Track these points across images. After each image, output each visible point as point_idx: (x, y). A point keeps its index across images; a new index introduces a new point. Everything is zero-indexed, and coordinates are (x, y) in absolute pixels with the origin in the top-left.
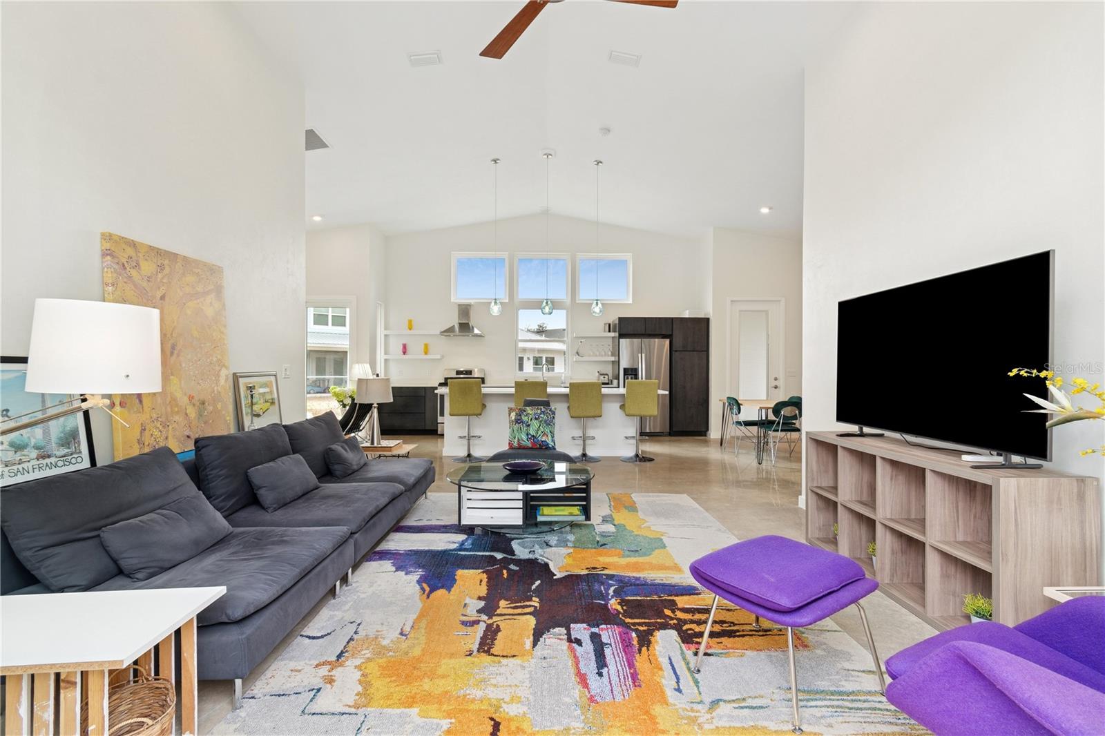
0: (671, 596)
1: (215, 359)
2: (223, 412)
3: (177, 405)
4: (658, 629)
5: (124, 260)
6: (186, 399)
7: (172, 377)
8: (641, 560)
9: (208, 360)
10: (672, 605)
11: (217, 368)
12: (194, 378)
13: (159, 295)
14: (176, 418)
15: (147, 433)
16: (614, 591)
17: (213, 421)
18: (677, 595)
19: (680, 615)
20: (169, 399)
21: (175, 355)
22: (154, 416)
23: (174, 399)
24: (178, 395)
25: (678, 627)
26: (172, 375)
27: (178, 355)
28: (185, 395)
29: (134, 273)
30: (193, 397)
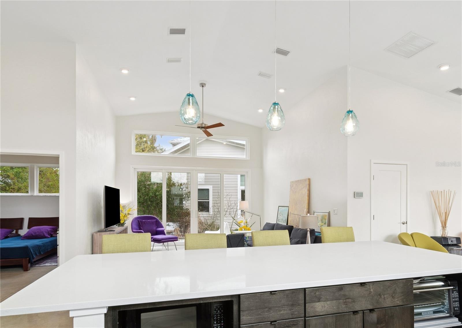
5: (291, 186)
29: (293, 188)
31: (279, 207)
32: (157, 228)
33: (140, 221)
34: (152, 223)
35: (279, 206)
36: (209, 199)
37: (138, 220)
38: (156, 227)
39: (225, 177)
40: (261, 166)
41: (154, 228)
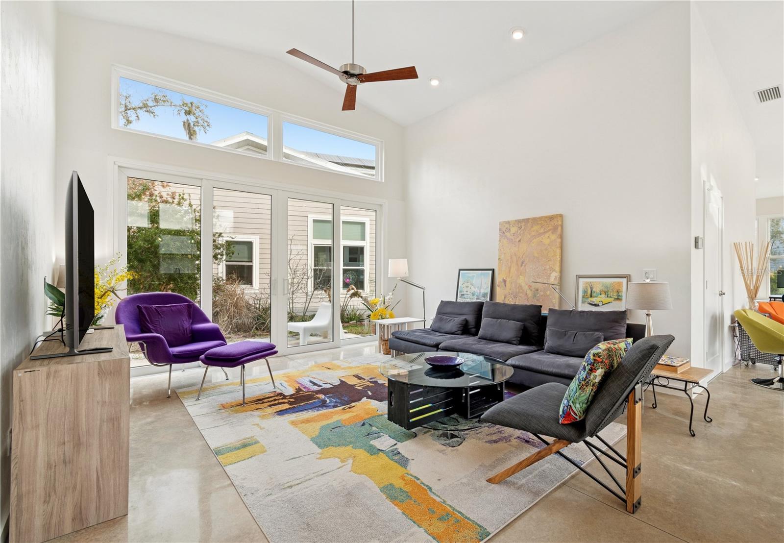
0: (293, 407)
1: (548, 267)
2: (551, 297)
3: (522, 289)
4: (294, 394)
5: (504, 230)
6: (527, 287)
7: (520, 276)
8: (325, 423)
9: (543, 268)
10: (290, 403)
11: (549, 272)
12: (532, 277)
13: (518, 240)
14: (521, 295)
15: (507, 299)
16: (326, 401)
17: (543, 300)
18: (289, 408)
19: (286, 401)
20: (518, 286)
21: (523, 266)
22: (511, 292)
23: (520, 286)
24: (523, 284)
25: (285, 397)
26: (521, 275)
27: (525, 266)
28: (527, 285)
29: (508, 234)
30: (531, 286)
31: (461, 272)
32: (192, 323)
33: (145, 308)
34: (179, 312)
35: (460, 270)
36: (251, 262)
37: (138, 307)
38: (191, 321)
39: (342, 212)
40: (404, 195)
41: (186, 324)
